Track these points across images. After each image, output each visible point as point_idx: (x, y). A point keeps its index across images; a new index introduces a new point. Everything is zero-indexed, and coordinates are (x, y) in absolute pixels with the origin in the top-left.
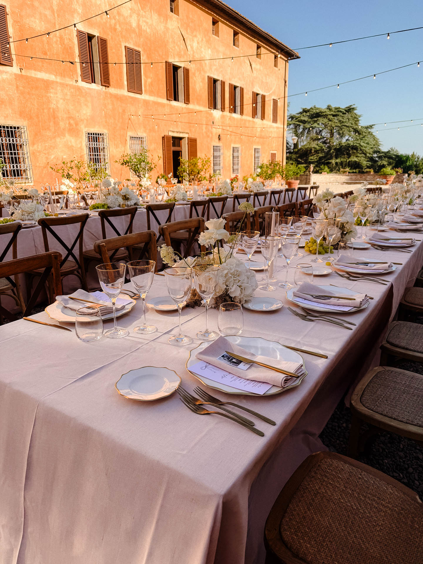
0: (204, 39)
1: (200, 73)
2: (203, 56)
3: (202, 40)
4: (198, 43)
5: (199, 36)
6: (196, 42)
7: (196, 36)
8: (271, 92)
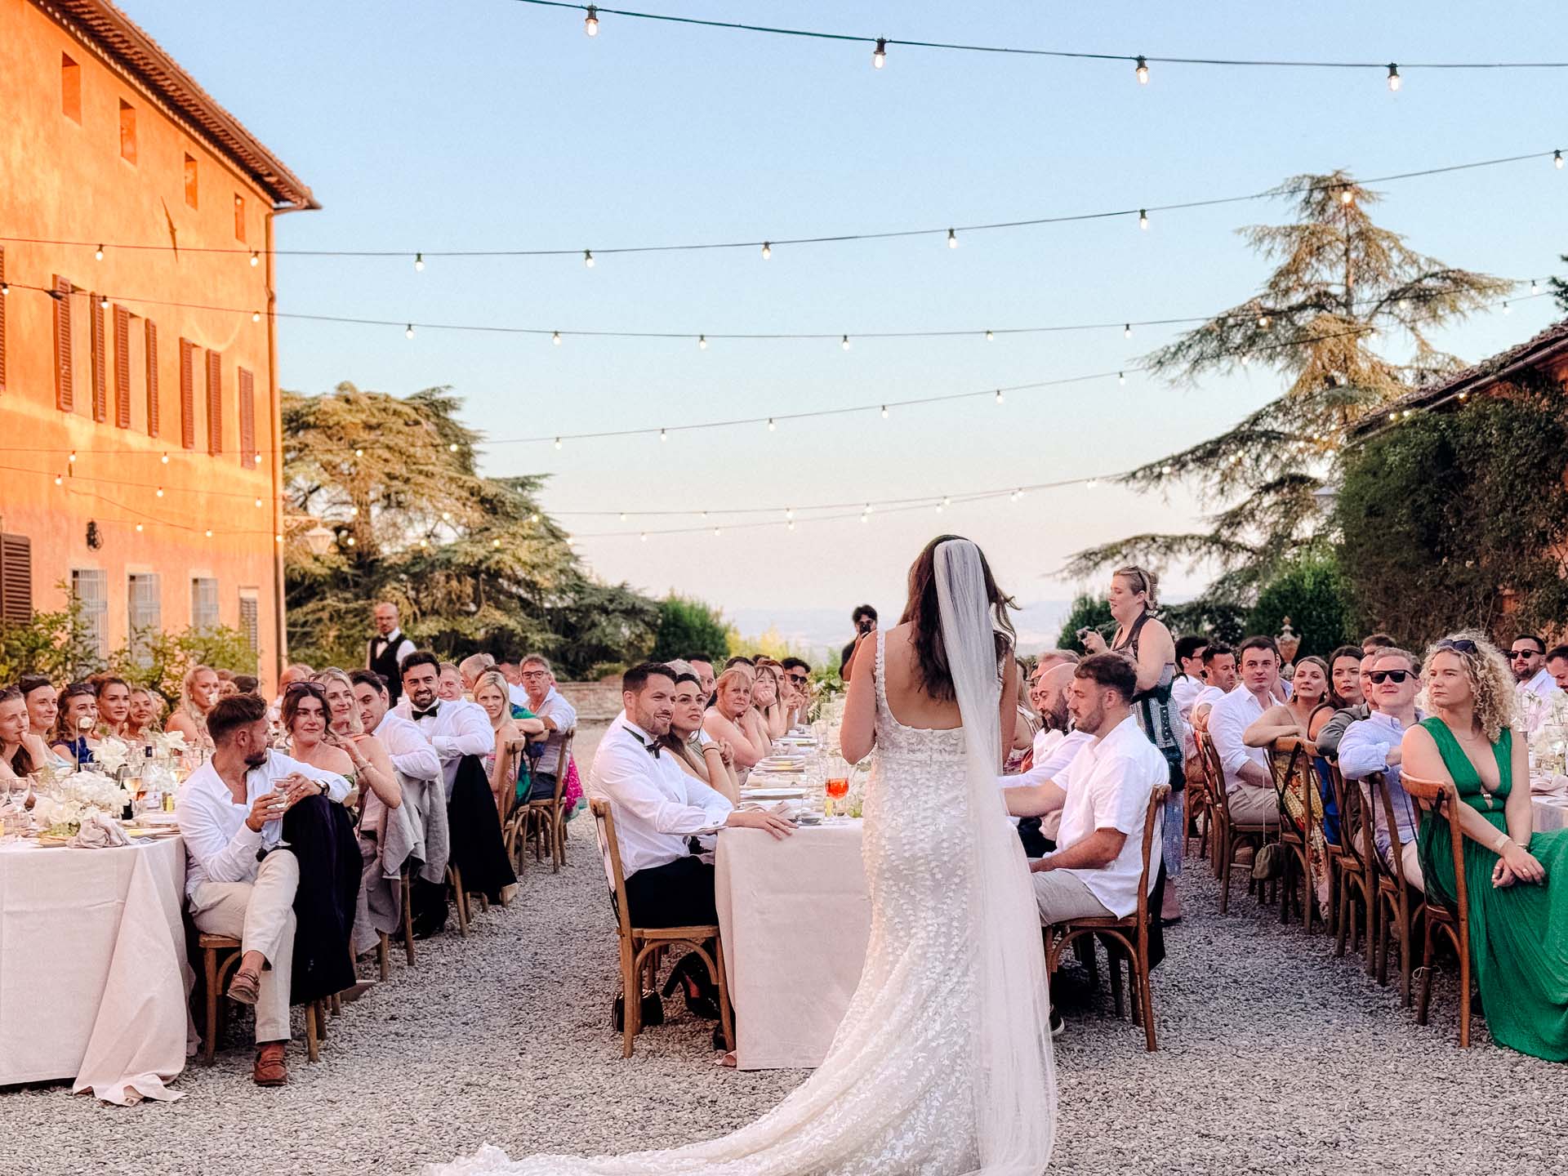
0: (42, 134)
1: (31, 264)
2: (37, 195)
3: (37, 134)
4: (24, 146)
5: (25, 120)
6: (19, 143)
7: (17, 120)
8: (231, 341)
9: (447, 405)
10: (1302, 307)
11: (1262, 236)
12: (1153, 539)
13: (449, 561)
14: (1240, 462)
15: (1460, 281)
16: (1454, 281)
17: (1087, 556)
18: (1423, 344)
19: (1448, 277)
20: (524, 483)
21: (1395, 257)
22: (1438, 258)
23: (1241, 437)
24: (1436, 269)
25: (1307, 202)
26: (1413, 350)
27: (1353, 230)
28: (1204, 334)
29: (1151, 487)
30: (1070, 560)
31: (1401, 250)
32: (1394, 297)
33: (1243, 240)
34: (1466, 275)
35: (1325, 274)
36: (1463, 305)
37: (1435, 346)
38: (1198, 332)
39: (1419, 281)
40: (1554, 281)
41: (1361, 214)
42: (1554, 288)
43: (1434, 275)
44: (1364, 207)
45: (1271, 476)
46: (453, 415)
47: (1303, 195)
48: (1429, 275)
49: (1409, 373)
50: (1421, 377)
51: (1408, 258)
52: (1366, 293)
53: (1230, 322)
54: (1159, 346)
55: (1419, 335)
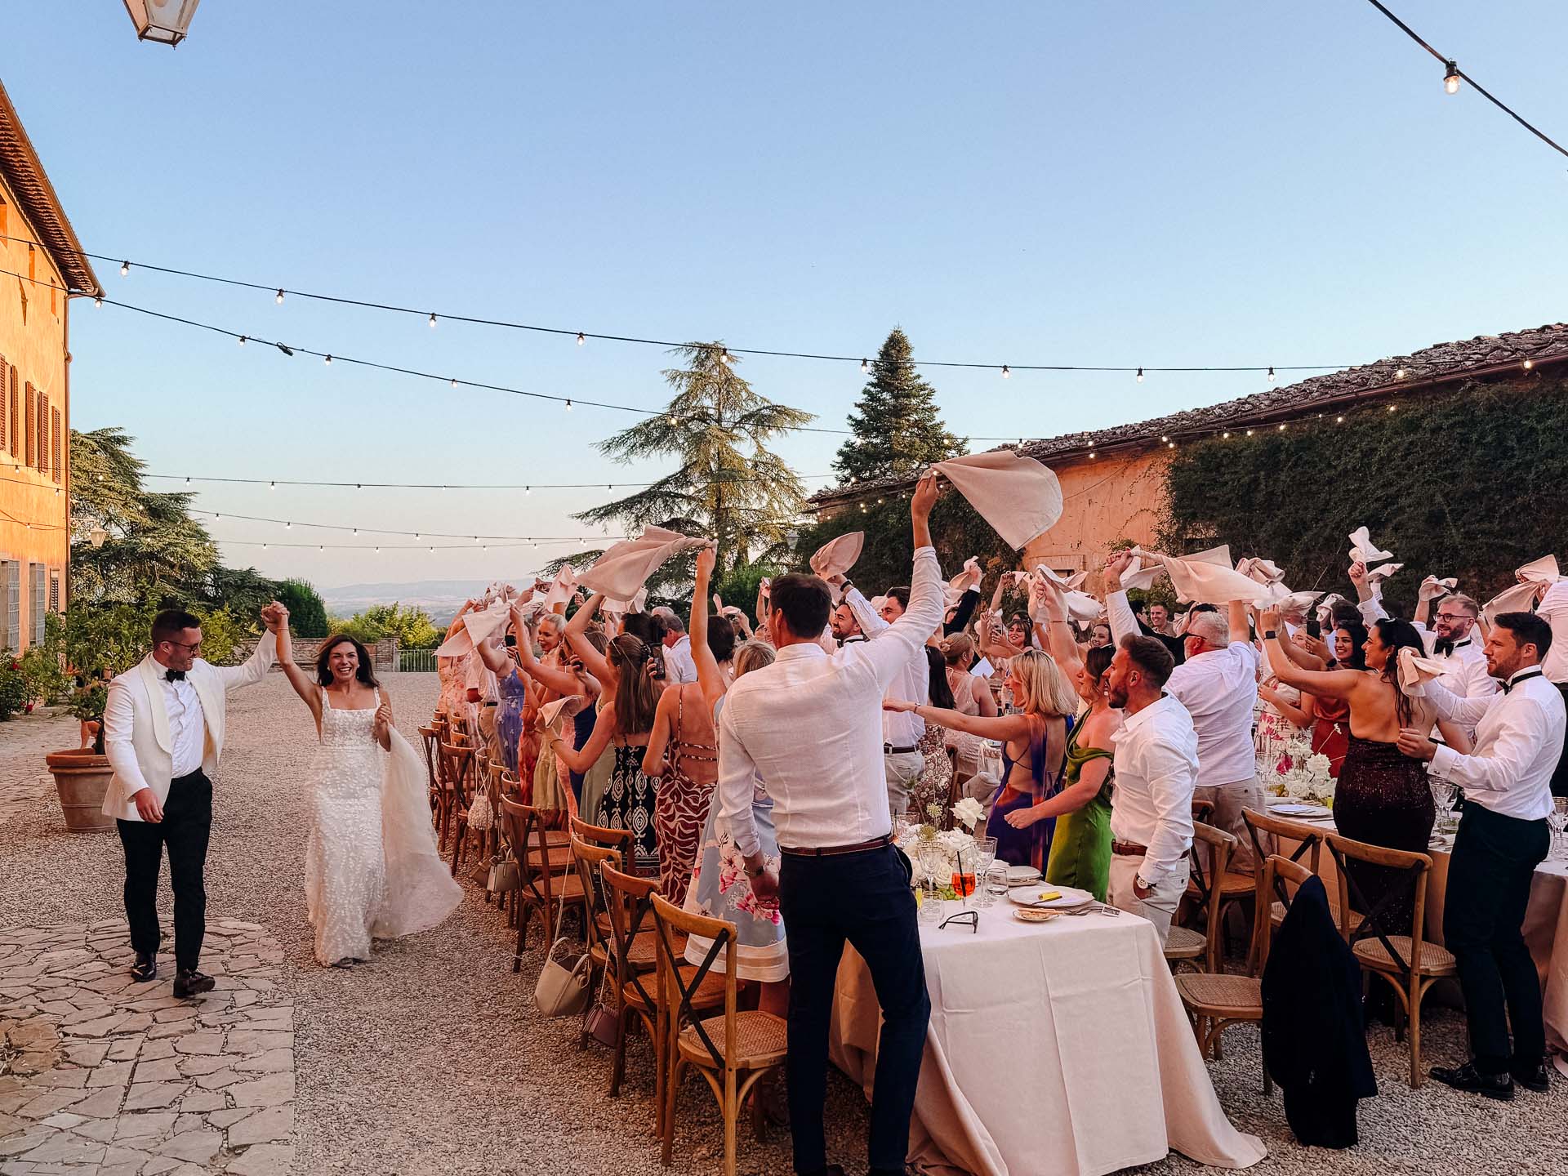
8: (49, 386)
9: (121, 441)
10: (692, 419)
11: (675, 376)
12: (600, 554)
13: (134, 549)
14: (648, 510)
15: (780, 412)
16: (778, 412)
17: (560, 562)
18: (760, 447)
19: (776, 410)
20: (177, 498)
21: (744, 395)
22: (768, 398)
23: (651, 495)
24: (766, 404)
25: (697, 357)
26: (755, 450)
27: (723, 377)
28: (636, 431)
29: (596, 522)
31: (747, 390)
32: (745, 419)
33: (665, 377)
34: (785, 409)
35: (707, 402)
36: (785, 426)
37: (766, 449)
38: (632, 430)
39: (759, 410)
40: (850, 417)
41: (727, 368)
42: (850, 422)
43: (767, 408)
44: (730, 365)
45: (666, 518)
46: (123, 448)
47: (695, 353)
48: (764, 408)
49: (750, 464)
50: (756, 465)
51: (751, 397)
52: (728, 415)
53: (652, 425)
54: (609, 437)
55: (758, 442)
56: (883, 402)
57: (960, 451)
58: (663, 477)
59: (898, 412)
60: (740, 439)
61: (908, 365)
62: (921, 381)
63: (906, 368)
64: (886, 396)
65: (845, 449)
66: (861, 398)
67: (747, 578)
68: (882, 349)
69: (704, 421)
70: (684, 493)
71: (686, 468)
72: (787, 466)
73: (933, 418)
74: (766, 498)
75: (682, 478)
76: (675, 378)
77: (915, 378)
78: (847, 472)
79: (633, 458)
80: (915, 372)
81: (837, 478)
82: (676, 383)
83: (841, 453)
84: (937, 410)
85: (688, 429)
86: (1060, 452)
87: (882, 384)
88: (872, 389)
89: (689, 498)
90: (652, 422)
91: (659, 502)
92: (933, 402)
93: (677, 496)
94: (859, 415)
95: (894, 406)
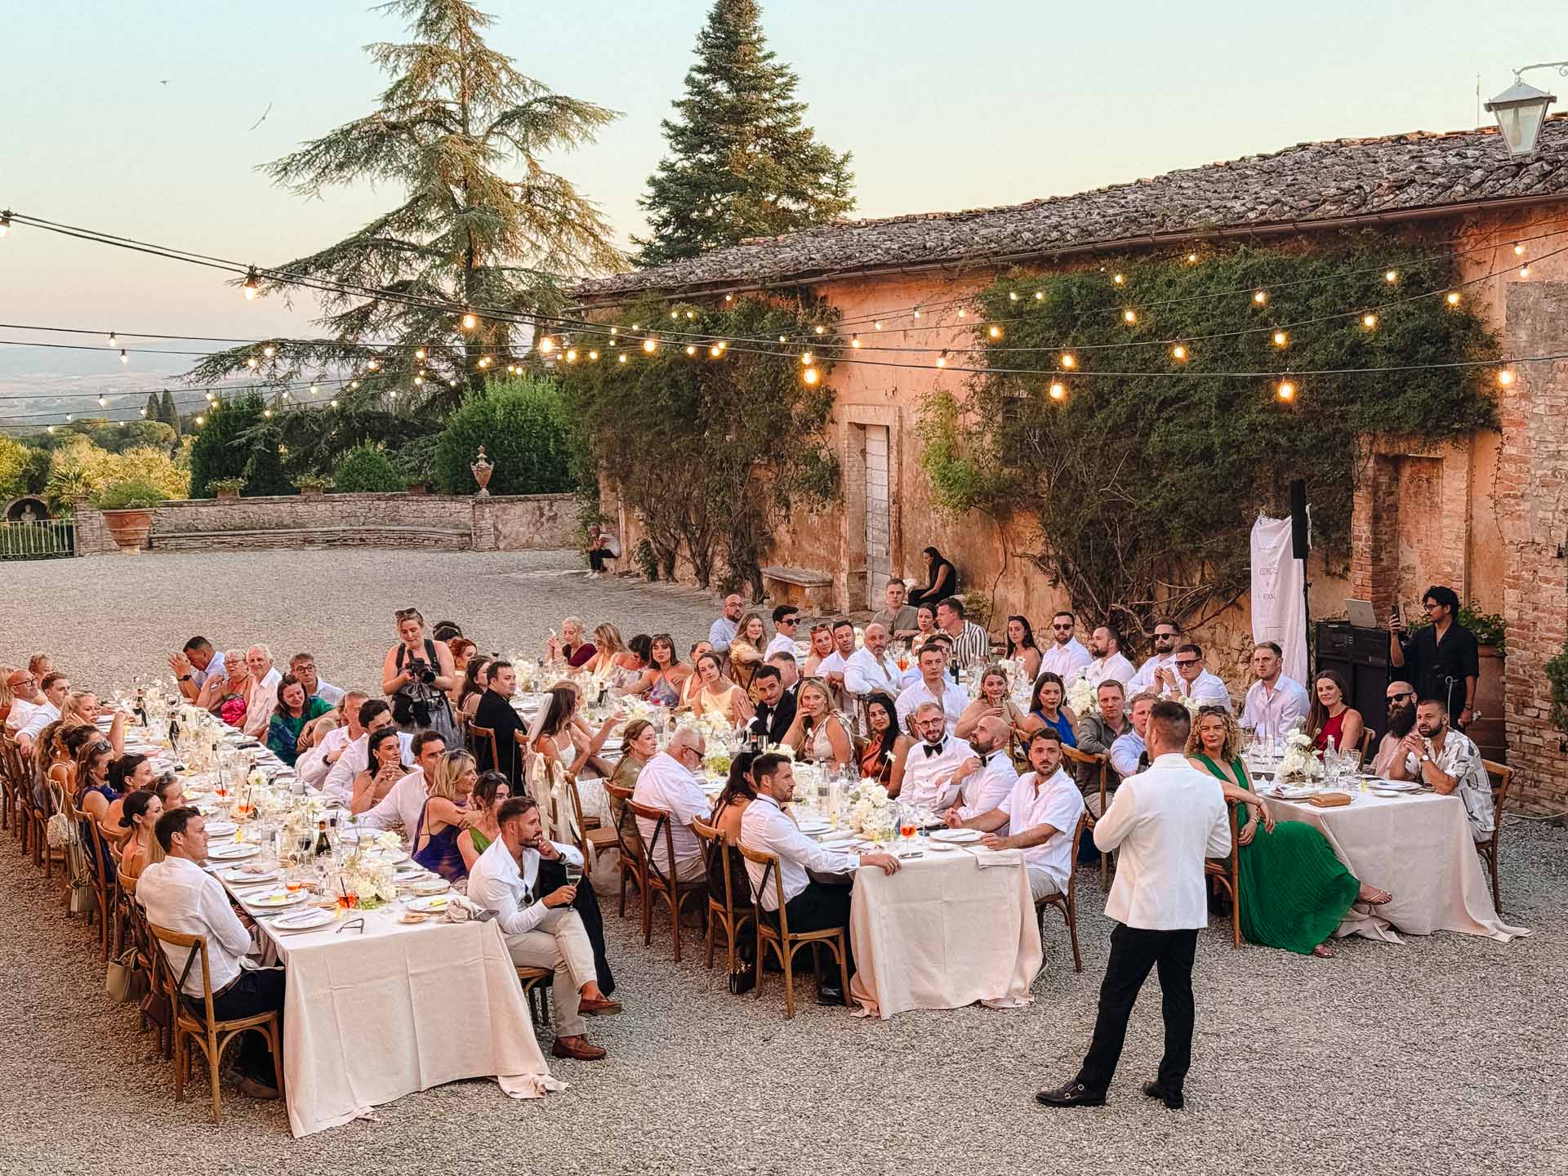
10: (420, 120)
11: (387, 54)
12: (283, 345)
14: (357, 268)
15: (565, 105)
16: (562, 108)
17: (217, 359)
18: (533, 164)
19: (557, 104)
21: (504, 77)
22: (544, 82)
23: (360, 245)
24: (541, 94)
25: (424, 18)
26: (525, 170)
27: (468, 50)
28: (330, 144)
29: (273, 291)
30: (199, 363)
31: (509, 71)
32: (507, 118)
33: (370, 56)
34: (571, 102)
35: (444, 93)
36: (572, 132)
37: (543, 167)
38: (323, 142)
39: (529, 104)
40: (666, 124)
41: (474, 36)
42: (666, 130)
43: (540, 101)
44: (479, 30)
45: (386, 281)
47: (419, 13)
48: (536, 100)
49: (518, 189)
50: (529, 194)
51: (516, 79)
52: (479, 111)
53: (355, 133)
54: (284, 155)
55: (528, 156)
56: (717, 98)
57: (838, 176)
58: (381, 215)
59: (738, 115)
60: (500, 156)
61: (755, 37)
62: (775, 62)
63: (753, 44)
64: (721, 87)
65: (663, 175)
66: (683, 93)
67: (497, 400)
68: (712, 10)
69: (440, 124)
70: (413, 240)
71: (416, 200)
72: (578, 192)
73: (795, 122)
74: (545, 247)
75: (409, 217)
76: (387, 57)
77: (765, 58)
78: (664, 211)
79: (325, 188)
80: (767, 48)
81: (650, 221)
82: (390, 65)
83: (653, 182)
84: (804, 107)
85: (413, 139)
86: (863, 267)
87: (714, 69)
88: (698, 76)
89: (422, 252)
90: (354, 127)
91: (375, 258)
92: (797, 96)
93: (401, 246)
94: (679, 119)
95: (733, 107)
